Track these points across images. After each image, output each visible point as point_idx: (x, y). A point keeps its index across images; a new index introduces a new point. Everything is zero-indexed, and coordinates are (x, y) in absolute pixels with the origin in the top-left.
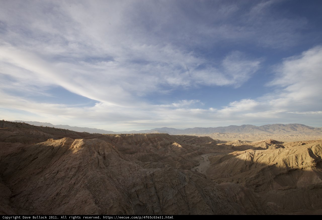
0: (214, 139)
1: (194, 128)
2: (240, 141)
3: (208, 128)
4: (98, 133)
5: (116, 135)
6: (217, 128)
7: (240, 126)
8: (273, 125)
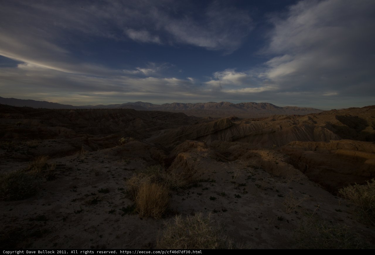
0: (188, 116)
1: (172, 104)
2: (210, 117)
3: (186, 104)
4: (45, 108)
5: (69, 111)
6: (196, 104)
7: (219, 103)
8: (247, 103)
